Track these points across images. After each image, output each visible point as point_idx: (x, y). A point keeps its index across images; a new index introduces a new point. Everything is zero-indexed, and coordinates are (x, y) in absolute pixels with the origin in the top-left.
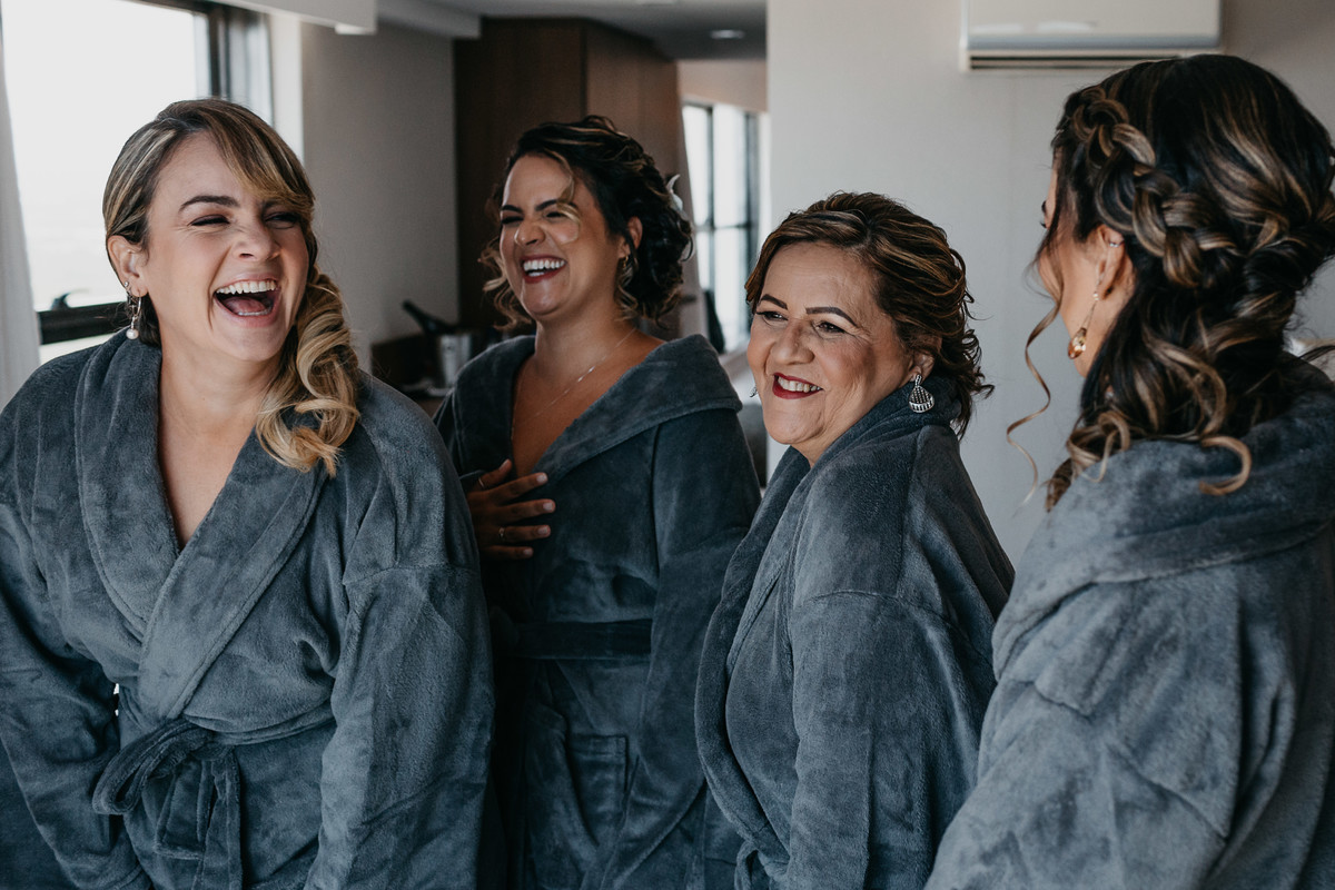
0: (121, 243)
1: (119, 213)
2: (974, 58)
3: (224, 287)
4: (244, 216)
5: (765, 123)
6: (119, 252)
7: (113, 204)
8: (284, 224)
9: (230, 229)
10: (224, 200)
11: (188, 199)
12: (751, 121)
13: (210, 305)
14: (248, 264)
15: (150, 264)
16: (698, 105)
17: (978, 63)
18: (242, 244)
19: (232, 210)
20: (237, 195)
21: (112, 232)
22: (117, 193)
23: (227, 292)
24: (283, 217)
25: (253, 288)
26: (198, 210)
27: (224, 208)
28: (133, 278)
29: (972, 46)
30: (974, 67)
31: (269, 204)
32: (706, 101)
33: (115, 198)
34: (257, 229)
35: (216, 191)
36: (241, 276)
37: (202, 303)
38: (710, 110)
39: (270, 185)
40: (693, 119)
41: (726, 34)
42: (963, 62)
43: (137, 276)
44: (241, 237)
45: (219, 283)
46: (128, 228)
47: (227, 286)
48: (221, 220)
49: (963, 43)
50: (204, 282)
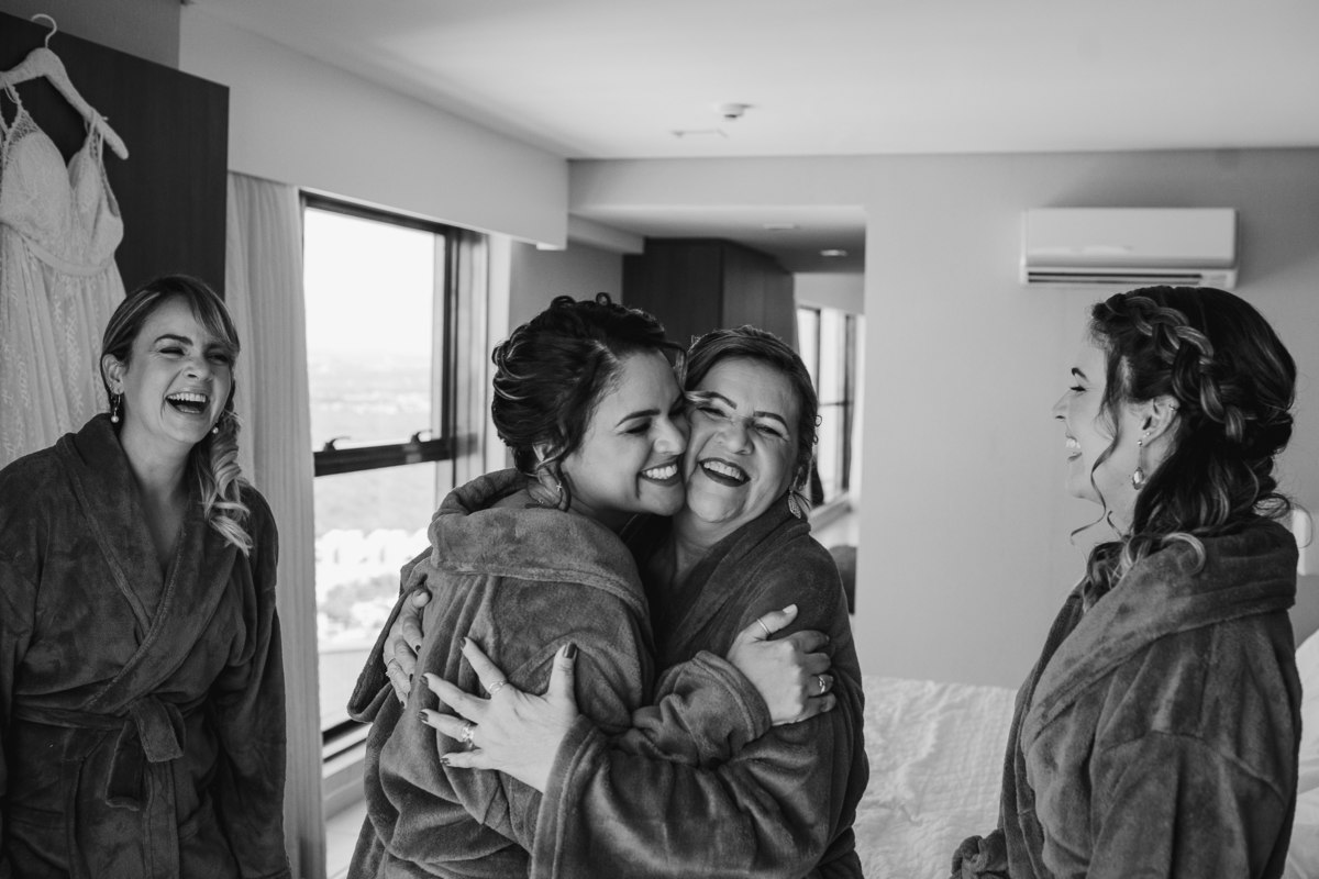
0: (110, 359)
1: (115, 339)
2: (1031, 274)
3: (172, 395)
4: (195, 350)
5: (862, 323)
6: (109, 365)
7: (111, 334)
8: (219, 362)
9: (183, 358)
10: (185, 340)
11: (162, 334)
12: (851, 321)
13: (163, 404)
14: (192, 382)
15: (129, 375)
16: (808, 308)
17: (1034, 277)
18: (190, 368)
19: (188, 347)
20: (193, 338)
21: (106, 352)
22: (116, 326)
23: (175, 398)
24: (219, 357)
25: (192, 398)
26: (167, 343)
27: (182, 345)
28: (115, 382)
29: (1029, 265)
30: (1031, 281)
31: (212, 346)
32: (816, 305)
33: (114, 330)
34: (202, 360)
35: (181, 333)
36: (187, 389)
37: (159, 401)
38: (818, 312)
39: (216, 333)
40: (804, 320)
41: (833, 253)
42: (1023, 277)
43: (118, 381)
44: (191, 364)
45: (171, 390)
46: (118, 350)
47: (174, 394)
48: (179, 352)
49: (1023, 262)
50: (162, 390)
